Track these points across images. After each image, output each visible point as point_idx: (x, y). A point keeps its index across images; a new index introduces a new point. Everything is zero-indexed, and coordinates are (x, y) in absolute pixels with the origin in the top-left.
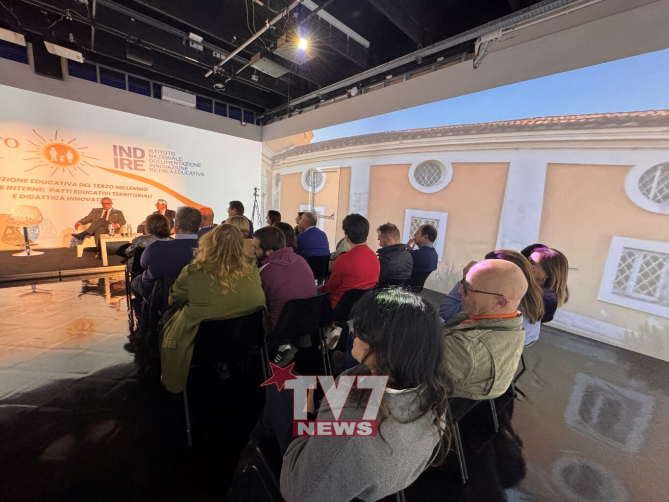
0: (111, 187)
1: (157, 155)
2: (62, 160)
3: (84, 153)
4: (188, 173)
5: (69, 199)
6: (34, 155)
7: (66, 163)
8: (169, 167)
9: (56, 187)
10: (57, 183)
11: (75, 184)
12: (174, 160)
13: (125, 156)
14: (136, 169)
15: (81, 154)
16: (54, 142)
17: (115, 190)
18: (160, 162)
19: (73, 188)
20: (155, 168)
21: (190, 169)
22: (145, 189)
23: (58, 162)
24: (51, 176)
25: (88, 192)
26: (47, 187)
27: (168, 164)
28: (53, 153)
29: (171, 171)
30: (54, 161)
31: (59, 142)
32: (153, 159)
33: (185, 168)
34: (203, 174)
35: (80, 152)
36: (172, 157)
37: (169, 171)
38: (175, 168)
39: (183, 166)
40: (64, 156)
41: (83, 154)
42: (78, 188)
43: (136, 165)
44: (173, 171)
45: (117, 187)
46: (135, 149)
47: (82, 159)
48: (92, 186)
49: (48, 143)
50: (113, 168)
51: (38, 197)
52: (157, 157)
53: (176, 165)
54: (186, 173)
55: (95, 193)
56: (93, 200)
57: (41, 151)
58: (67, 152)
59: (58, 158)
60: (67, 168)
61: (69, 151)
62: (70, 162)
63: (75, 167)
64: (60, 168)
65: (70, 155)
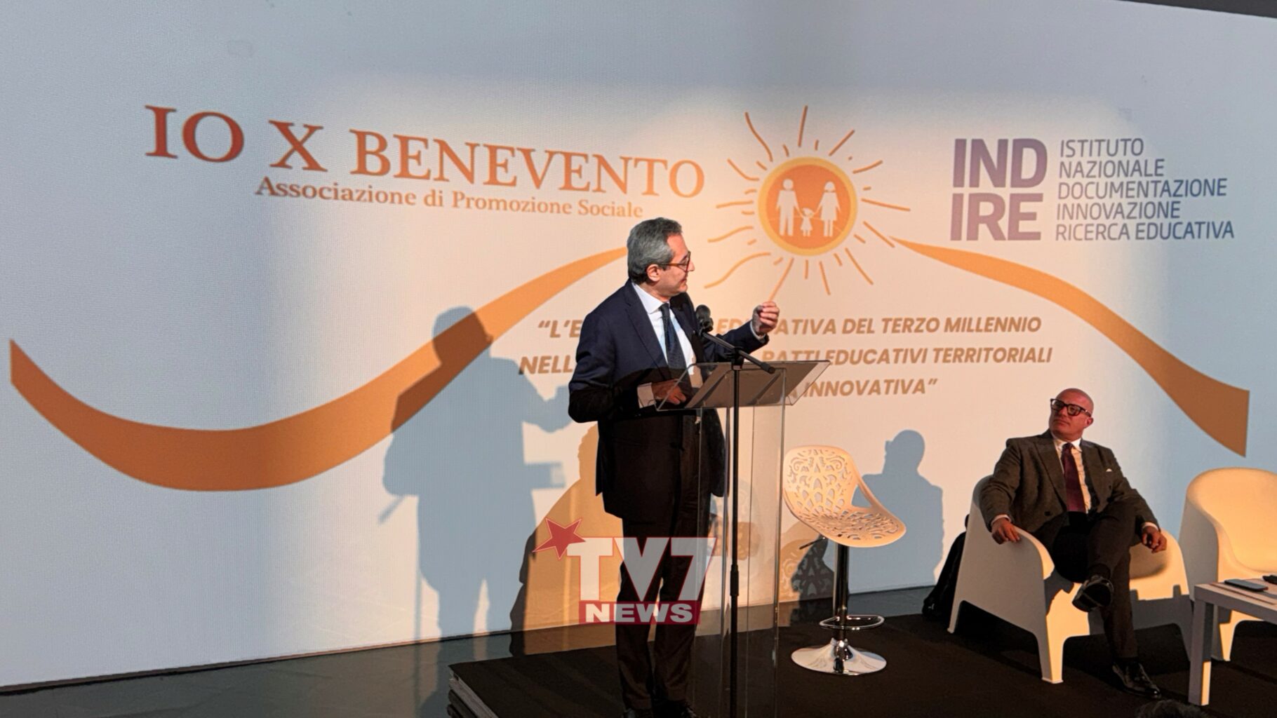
0: (932, 325)
1: (1084, 161)
2: (806, 227)
3: (867, 189)
4: (1180, 231)
6: (736, 218)
7: (817, 240)
8: (1119, 208)
11: (831, 327)
12: (1136, 177)
13: (986, 185)
14: (1013, 234)
15: (860, 194)
16: (795, 155)
17: (941, 339)
18: (1091, 191)
20: (1074, 222)
22: (1034, 325)
23: (796, 240)
25: (863, 357)
27: (1116, 198)
28: (787, 202)
29: (1124, 231)
30: (786, 238)
31: (805, 153)
32: (1071, 182)
33: (1173, 210)
34: (1229, 230)
35: (857, 186)
36: (1133, 159)
37: (1115, 232)
38: (1136, 213)
39: (1166, 199)
40: (814, 210)
41: (867, 195)
43: (1016, 217)
44: (1132, 226)
45: (949, 326)
47: (863, 212)
48: (878, 326)
49: (779, 161)
50: (945, 241)
52: (1086, 169)
53: (1142, 199)
54: (1172, 229)
55: (885, 357)
56: (876, 388)
57: (754, 197)
58: (823, 191)
59: (798, 222)
60: (814, 260)
61: (830, 186)
62: (828, 231)
63: (840, 250)
64: (800, 260)
65: (829, 204)
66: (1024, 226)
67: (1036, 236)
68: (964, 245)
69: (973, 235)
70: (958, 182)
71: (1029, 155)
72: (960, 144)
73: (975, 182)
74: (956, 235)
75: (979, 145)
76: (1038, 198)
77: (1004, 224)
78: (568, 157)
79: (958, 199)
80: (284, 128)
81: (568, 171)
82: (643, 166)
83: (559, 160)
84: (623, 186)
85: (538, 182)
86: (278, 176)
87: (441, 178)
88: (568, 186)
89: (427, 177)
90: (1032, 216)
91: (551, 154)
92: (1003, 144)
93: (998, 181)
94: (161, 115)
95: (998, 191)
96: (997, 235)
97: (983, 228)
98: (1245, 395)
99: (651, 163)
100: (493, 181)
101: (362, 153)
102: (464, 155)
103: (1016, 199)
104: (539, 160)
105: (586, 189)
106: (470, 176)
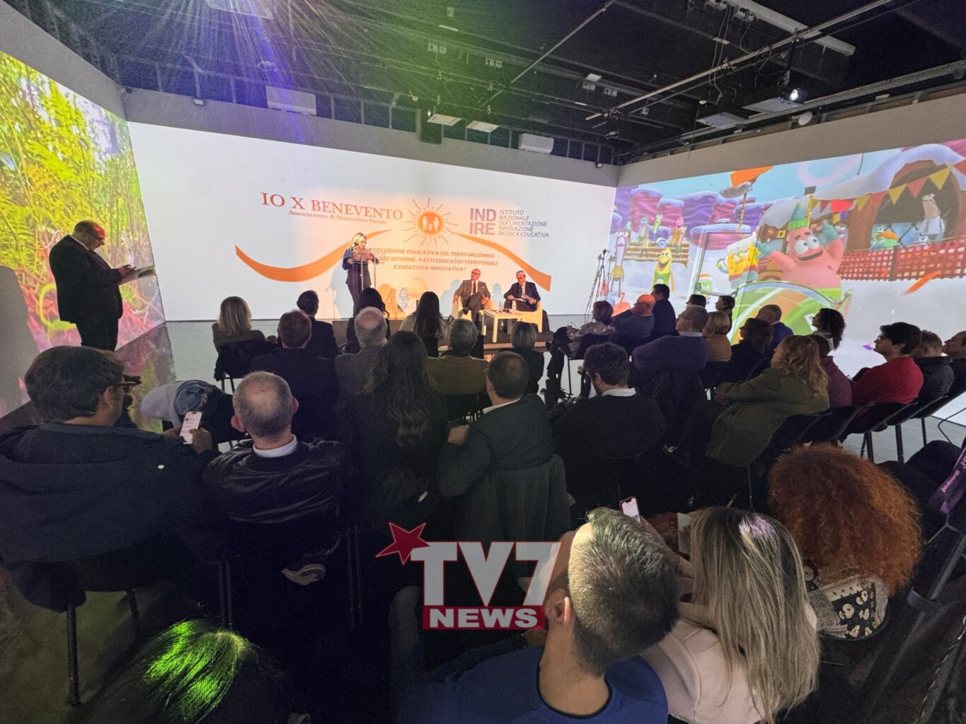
0: (465, 254)
1: (507, 215)
2: (430, 228)
3: (447, 219)
4: (533, 235)
5: (433, 268)
6: (411, 225)
7: (433, 232)
8: (516, 228)
9: (423, 256)
10: (424, 253)
11: (437, 253)
12: (521, 220)
13: (479, 220)
14: (487, 233)
15: (445, 221)
16: (427, 210)
17: (468, 258)
19: (435, 257)
20: (504, 231)
21: (536, 229)
22: (492, 256)
23: (428, 231)
24: (421, 245)
25: (446, 261)
26: (417, 256)
27: (516, 226)
28: (425, 221)
29: (518, 234)
30: (425, 231)
31: (429, 210)
32: (503, 220)
33: (531, 229)
34: (547, 235)
35: (444, 218)
36: (520, 216)
37: (515, 234)
38: (521, 229)
39: (530, 226)
40: (432, 224)
42: (439, 257)
43: (488, 229)
44: (520, 233)
45: (469, 255)
46: (488, 210)
47: (445, 225)
48: (450, 254)
49: (423, 211)
50: (468, 234)
51: (410, 267)
52: (507, 217)
53: (523, 226)
54: (531, 234)
55: (452, 261)
56: (449, 269)
57: (416, 220)
58: (434, 220)
59: (428, 227)
60: (433, 236)
61: (436, 219)
62: (436, 230)
63: (439, 235)
64: (428, 237)
65: (436, 223)
66: (490, 231)
67: (493, 234)
68: (473, 235)
69: (476, 233)
70: (472, 219)
71: (491, 214)
72: (472, 210)
73: (476, 219)
74: (471, 232)
75: (477, 210)
76: (494, 224)
77: (484, 230)
78: (366, 208)
79: (471, 223)
80: (294, 199)
81: (366, 212)
82: (386, 211)
83: (364, 209)
84: (381, 216)
85: (359, 214)
86: (293, 210)
87: (334, 212)
88: (366, 215)
89: (330, 212)
90: (492, 229)
91: (362, 207)
92: (484, 210)
93: (483, 219)
94: (265, 195)
95: (482, 222)
96: (483, 233)
97: (479, 232)
98: (550, 277)
99: (388, 211)
100: (347, 213)
101: (314, 205)
102: (339, 207)
103: (487, 224)
104: (359, 209)
105: (371, 216)
106: (341, 211)
